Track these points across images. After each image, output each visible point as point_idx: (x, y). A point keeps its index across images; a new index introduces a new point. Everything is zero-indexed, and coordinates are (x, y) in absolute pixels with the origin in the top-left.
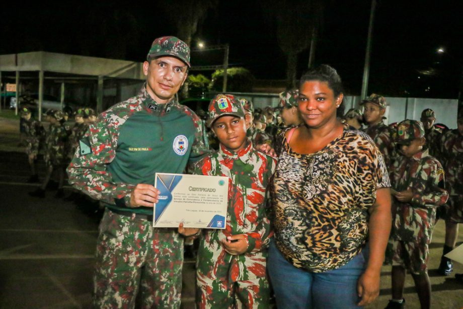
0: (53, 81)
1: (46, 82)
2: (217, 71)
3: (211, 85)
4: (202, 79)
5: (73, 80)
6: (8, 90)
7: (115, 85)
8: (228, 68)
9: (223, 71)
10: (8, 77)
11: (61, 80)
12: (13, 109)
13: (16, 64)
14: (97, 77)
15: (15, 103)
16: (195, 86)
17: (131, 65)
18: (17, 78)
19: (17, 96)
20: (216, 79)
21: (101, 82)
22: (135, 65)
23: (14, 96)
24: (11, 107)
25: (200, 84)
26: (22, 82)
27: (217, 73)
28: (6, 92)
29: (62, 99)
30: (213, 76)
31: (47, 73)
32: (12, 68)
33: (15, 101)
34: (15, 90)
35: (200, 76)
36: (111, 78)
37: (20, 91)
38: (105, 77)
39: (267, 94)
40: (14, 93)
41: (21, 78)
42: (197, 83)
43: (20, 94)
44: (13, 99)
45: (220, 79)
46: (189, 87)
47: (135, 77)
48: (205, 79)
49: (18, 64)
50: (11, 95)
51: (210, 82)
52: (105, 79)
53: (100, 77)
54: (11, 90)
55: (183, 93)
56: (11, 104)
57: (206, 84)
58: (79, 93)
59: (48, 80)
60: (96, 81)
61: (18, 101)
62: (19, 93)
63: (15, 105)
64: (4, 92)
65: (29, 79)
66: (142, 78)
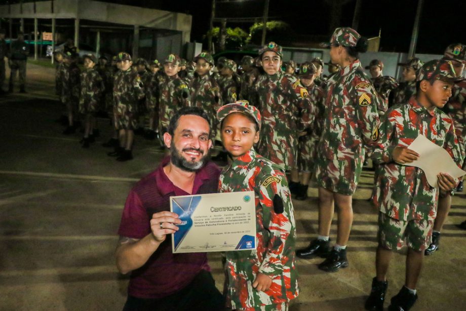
0: (89, 29)
1: (81, 31)
2: (255, 24)
3: (248, 39)
4: (240, 33)
5: (109, 29)
6: (44, 39)
7: (151, 36)
8: (267, 21)
9: (261, 25)
10: (44, 25)
11: (97, 28)
12: (50, 57)
13: (52, 12)
14: (132, 26)
15: (50, 51)
16: (233, 39)
17: (168, 15)
18: (53, 25)
19: (53, 45)
20: (254, 32)
21: (136, 32)
22: (171, 15)
23: (51, 45)
24: (48, 55)
25: (238, 38)
26: (58, 30)
27: (256, 26)
28: (43, 40)
29: (98, 48)
30: (252, 29)
31: (82, 22)
32: (49, 16)
33: (51, 49)
34: (52, 39)
35: (238, 29)
36: (147, 28)
37: (56, 39)
38: (140, 27)
39: (307, 49)
40: (51, 41)
41: (57, 26)
42: (234, 37)
43: (56, 43)
44: (49, 48)
45: (258, 33)
46: (227, 40)
47: (171, 28)
48: (243, 33)
49: (54, 11)
50: (47, 43)
51: (248, 36)
52: (141, 29)
53: (136, 26)
54: (47, 39)
55: (221, 46)
56: (47, 53)
57: (244, 38)
58: (114, 43)
59: (83, 28)
60: (132, 31)
61: (54, 49)
62: (54, 41)
63: (51, 54)
64: (41, 40)
65: (64, 28)
66: (178, 29)
